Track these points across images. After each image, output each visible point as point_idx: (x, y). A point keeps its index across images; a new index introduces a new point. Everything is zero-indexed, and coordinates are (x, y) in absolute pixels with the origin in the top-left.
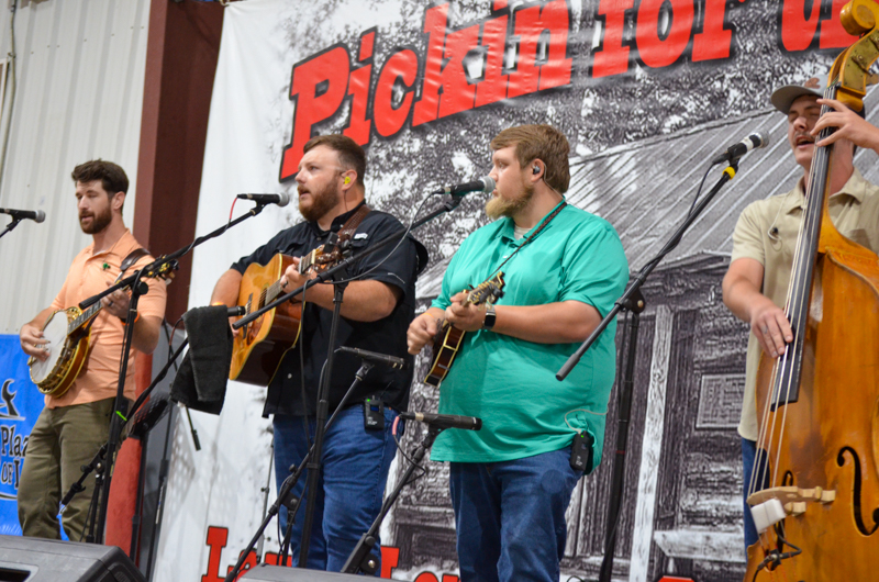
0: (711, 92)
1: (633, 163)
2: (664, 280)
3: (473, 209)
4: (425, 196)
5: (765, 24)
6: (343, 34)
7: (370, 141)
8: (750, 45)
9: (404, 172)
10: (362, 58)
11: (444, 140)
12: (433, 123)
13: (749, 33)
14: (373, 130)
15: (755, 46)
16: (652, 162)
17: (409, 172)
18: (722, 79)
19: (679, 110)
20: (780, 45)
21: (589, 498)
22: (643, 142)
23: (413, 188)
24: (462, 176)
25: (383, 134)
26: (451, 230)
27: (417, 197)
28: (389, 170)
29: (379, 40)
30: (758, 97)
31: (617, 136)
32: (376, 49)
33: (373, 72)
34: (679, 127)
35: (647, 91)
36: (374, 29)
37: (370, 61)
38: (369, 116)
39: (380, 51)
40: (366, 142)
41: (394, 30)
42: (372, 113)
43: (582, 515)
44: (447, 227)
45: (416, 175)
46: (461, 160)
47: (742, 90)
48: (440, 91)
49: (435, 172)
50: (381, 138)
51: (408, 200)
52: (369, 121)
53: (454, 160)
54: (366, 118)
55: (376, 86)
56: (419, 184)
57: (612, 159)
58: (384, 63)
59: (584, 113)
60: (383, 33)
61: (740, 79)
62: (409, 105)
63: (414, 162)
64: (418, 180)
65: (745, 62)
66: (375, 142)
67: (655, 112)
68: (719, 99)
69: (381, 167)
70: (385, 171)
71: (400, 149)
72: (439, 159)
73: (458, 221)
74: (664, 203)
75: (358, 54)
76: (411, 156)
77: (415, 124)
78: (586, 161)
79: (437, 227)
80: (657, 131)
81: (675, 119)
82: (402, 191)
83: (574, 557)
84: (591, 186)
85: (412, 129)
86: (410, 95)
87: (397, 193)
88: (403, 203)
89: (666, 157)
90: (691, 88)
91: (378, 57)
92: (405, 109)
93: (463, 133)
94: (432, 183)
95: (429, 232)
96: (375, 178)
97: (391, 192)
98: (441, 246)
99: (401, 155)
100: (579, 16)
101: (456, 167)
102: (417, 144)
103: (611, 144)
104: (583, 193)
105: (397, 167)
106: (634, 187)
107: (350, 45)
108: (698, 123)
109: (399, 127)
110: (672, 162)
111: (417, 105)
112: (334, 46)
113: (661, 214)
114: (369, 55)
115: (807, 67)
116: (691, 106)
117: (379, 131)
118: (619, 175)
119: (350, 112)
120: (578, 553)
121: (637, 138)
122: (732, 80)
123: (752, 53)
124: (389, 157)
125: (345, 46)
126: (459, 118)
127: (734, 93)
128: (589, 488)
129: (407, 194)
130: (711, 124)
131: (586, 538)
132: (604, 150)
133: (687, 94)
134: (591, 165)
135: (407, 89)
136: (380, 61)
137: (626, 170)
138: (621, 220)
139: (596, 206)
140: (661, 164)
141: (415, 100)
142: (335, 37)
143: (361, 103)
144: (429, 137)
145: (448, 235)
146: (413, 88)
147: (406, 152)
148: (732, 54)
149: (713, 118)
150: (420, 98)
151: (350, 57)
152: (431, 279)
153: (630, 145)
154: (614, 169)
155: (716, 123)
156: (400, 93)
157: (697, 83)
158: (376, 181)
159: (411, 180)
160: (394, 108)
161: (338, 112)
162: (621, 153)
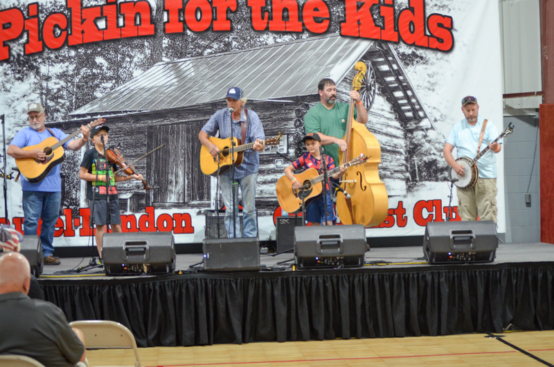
0: (224, 42)
1: (191, 65)
2: (213, 106)
3: (110, 79)
4: (82, 74)
5: (245, 20)
6: (16, 4)
7: (44, 50)
8: (239, 27)
9: (67, 64)
10: (30, 15)
11: (89, 52)
12: (81, 45)
13: (238, 22)
14: (44, 46)
15: (242, 27)
16: (200, 65)
17: (70, 64)
18: (228, 38)
19: (211, 48)
20: (253, 28)
21: (188, 182)
22: (195, 58)
23: (74, 70)
24: (101, 67)
25: (51, 48)
26: (99, 87)
27: (78, 74)
28: (58, 62)
29: (40, 8)
30: (245, 45)
31: (182, 55)
32: (39, 11)
33: (39, 21)
34: (211, 53)
35: (193, 40)
36: (37, 3)
37: (37, 16)
38: (41, 39)
39: (42, 12)
40: (41, 50)
41: (49, 5)
42: (42, 38)
43: (186, 188)
44: (97, 86)
45: (75, 65)
46: (99, 60)
47: (238, 42)
48: (83, 32)
49: (86, 65)
50: (49, 49)
51: (72, 75)
52: (41, 42)
53: (96, 60)
54: (39, 40)
55: (42, 27)
56: (77, 69)
57: (181, 63)
58: (46, 18)
59: (164, 46)
60: (42, 5)
61: (237, 38)
62: (65, 36)
63: (72, 60)
64: (76, 67)
65: (238, 32)
66: (47, 50)
67: (199, 47)
68: (228, 45)
69: (53, 61)
70: (55, 63)
71: (63, 54)
72: (88, 59)
73: (103, 84)
74: (208, 80)
75: (28, 12)
76: (70, 57)
77: (69, 44)
78: (168, 63)
79: (91, 86)
80: (201, 54)
81: (209, 51)
82: (67, 71)
83: (184, 202)
84: (172, 73)
85: (68, 46)
86: (64, 33)
87: (64, 72)
88: (69, 76)
89: (207, 64)
90: (215, 39)
91: (40, 15)
92: (63, 39)
93: (99, 50)
94: (85, 69)
95: (87, 88)
96: (49, 65)
97: (61, 72)
98: (95, 93)
99: (64, 57)
100: (155, 8)
101: (98, 63)
102: (73, 53)
103: (179, 58)
104: (168, 75)
105: (62, 61)
106: (193, 74)
107: (22, 9)
108: (220, 52)
109: (60, 45)
110: (210, 66)
111: (69, 37)
112: (10, 9)
113: (207, 84)
114: (36, 13)
115: (265, 36)
116: (215, 46)
117: (48, 46)
118: (185, 69)
119: (28, 37)
120: (186, 201)
121: (192, 56)
122: (233, 38)
123: (240, 30)
124: (56, 57)
125: (19, 9)
126: (97, 44)
127: (234, 43)
128: (188, 179)
129: (71, 73)
130: (226, 53)
131: (189, 195)
132: (176, 60)
133: (213, 42)
134: (171, 65)
135: (62, 30)
136: (43, 17)
137: (188, 68)
138: (189, 85)
139: (176, 80)
140: (205, 66)
141: (68, 35)
142: (11, 4)
143: (34, 34)
144: (79, 50)
145: (98, 89)
146: (66, 29)
147: (67, 55)
148: (232, 30)
149: (226, 51)
150: (71, 34)
151: (23, 14)
152: (92, 106)
153: (188, 59)
154: (182, 67)
155: (228, 53)
156: (58, 32)
157: (217, 38)
158: (51, 67)
159: (72, 67)
160: (56, 37)
161: (21, 36)
162: (185, 61)
